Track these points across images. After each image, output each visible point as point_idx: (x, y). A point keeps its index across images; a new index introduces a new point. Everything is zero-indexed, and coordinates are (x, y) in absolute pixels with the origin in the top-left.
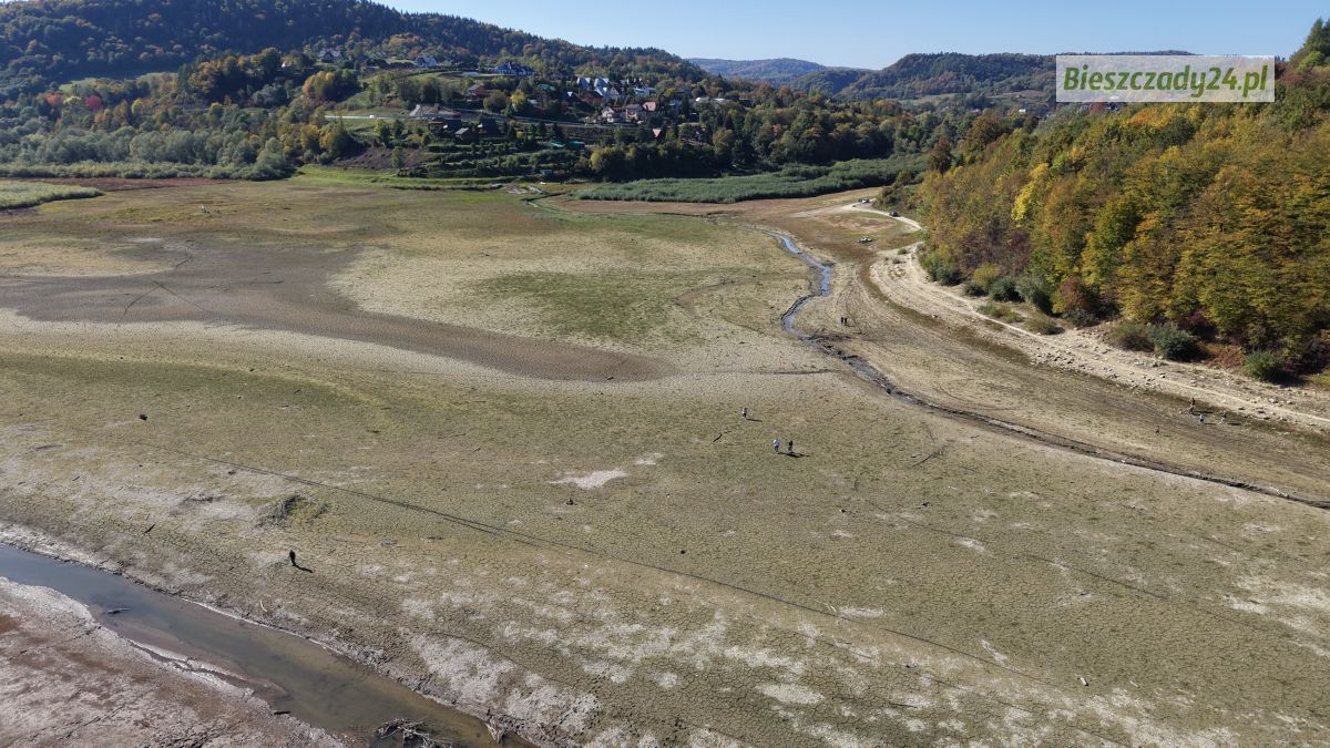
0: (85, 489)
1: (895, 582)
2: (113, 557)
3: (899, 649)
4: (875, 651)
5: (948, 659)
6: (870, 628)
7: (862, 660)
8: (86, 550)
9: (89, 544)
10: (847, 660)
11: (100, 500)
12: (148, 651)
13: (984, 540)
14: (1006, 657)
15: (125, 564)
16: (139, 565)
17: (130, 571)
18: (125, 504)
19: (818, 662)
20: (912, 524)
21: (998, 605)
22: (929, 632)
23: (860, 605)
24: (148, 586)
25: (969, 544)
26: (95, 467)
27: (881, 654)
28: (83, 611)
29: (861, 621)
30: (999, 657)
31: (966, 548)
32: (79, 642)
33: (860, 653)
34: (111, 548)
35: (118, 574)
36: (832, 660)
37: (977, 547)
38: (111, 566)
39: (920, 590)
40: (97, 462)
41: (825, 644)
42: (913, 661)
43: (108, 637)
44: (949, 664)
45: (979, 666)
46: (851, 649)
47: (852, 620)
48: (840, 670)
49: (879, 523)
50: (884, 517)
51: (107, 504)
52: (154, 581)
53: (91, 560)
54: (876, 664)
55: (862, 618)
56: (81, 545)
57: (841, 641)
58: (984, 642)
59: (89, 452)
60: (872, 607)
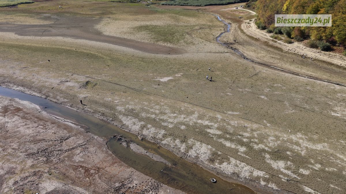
0: (36, 78)
1: (242, 106)
2: (44, 95)
3: (242, 122)
4: (236, 122)
5: (255, 125)
6: (235, 117)
7: (232, 124)
8: (37, 93)
9: (38, 91)
10: (229, 124)
11: (40, 81)
12: (54, 117)
13: (267, 96)
14: (270, 125)
15: (47, 96)
16: (51, 96)
17: (49, 98)
18: (46, 82)
19: (221, 124)
20: (248, 92)
21: (269, 112)
22: (251, 118)
23: (233, 111)
24: (53, 102)
25: (263, 97)
26: (38, 73)
27: (238, 123)
28: (38, 107)
29: (233, 115)
30: (268, 125)
31: (262, 98)
32: (37, 114)
33: (232, 123)
34: (43, 92)
35: (46, 99)
36: (225, 124)
37: (265, 98)
38: (44, 97)
39: (249, 108)
40: (38, 71)
41: (223, 120)
42: (246, 125)
43: (44, 113)
44: (255, 126)
45: (263, 127)
46: (230, 122)
47: (230, 115)
48: (227, 126)
49: (239, 91)
50: (241, 90)
51: (42, 82)
52: (55, 100)
53: (39, 95)
54: (236, 125)
55: (233, 114)
56: (36, 92)
57: (227, 120)
58: (265, 121)
59: (36, 69)
60: (236, 112)
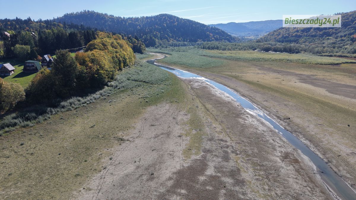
0: (326, 138)
8: (321, 154)
9: (322, 152)
11: (329, 143)
15: (329, 162)
16: (333, 163)
18: (335, 146)
26: (331, 134)
28: (315, 168)
34: (327, 156)
38: (326, 160)
53: (321, 156)
56: (320, 151)
59: (331, 130)
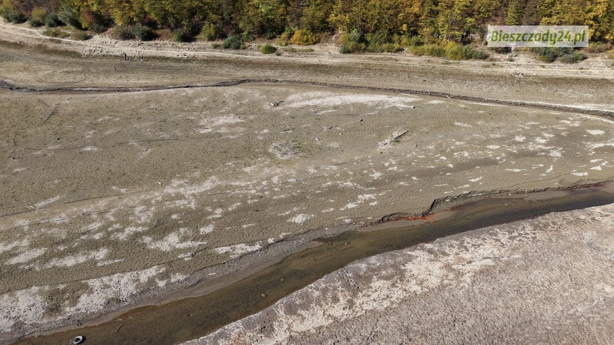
1: (59, 180)
3: (76, 209)
4: (63, 215)
5: (101, 202)
6: (55, 207)
7: (58, 223)
10: (51, 226)
13: (95, 145)
14: (126, 189)
19: (35, 235)
20: (55, 150)
21: (113, 169)
22: (87, 195)
23: (45, 199)
25: (89, 149)
27: (67, 215)
29: (50, 205)
30: (123, 190)
31: (87, 151)
33: (56, 220)
36: (43, 230)
37: (93, 149)
39: (74, 179)
41: (36, 225)
42: (85, 210)
44: (102, 204)
45: (116, 198)
46: (51, 220)
47: (44, 207)
48: (49, 232)
49: (37, 157)
50: (39, 153)
54: (67, 221)
55: (50, 204)
57: (43, 219)
58: (114, 187)
60: (53, 197)
